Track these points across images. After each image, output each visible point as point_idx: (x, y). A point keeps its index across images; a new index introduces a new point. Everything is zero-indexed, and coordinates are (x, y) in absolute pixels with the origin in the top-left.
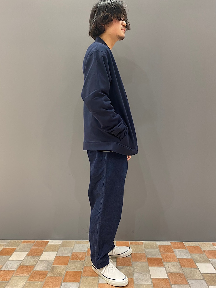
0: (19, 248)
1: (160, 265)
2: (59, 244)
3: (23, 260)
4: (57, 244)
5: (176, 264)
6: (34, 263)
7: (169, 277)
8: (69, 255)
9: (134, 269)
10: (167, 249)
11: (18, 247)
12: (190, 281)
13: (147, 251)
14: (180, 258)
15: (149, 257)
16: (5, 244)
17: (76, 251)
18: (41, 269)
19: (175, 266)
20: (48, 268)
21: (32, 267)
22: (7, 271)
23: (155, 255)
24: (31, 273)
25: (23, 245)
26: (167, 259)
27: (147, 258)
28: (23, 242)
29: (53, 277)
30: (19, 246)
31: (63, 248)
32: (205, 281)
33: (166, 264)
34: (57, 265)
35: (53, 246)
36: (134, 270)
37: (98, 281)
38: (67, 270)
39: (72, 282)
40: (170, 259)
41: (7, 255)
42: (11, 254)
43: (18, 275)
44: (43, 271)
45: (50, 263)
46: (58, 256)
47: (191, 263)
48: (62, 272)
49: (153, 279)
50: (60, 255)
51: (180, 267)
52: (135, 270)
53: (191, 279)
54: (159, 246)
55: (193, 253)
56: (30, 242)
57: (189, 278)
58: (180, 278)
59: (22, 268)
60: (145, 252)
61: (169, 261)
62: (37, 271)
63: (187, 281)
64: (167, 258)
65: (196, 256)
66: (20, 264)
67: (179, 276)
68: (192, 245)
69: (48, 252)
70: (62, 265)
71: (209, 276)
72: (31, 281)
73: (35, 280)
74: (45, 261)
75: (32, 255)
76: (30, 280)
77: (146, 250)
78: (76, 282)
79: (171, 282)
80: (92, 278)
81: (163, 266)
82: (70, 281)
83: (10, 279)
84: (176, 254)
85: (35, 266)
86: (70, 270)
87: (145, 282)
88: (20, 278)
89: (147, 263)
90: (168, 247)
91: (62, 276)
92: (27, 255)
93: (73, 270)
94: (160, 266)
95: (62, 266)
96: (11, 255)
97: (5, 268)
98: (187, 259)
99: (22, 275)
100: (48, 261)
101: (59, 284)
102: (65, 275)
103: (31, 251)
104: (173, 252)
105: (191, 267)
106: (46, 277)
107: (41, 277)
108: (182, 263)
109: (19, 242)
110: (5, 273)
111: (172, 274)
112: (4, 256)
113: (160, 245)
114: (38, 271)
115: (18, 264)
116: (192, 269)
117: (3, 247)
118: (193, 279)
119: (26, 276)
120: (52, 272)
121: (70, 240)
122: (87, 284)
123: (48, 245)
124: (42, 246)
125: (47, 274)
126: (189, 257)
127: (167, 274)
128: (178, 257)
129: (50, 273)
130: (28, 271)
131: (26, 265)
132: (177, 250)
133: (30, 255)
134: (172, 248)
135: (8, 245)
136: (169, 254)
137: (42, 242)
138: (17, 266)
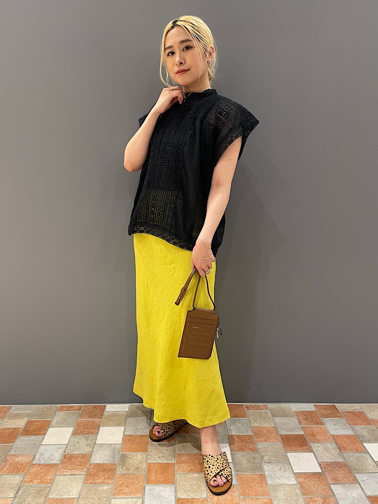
0: (54, 421)
1: (304, 448)
2: (125, 411)
3: (68, 443)
4: (121, 411)
5: (331, 446)
6: (88, 449)
7: (324, 470)
8: (147, 432)
9: (262, 457)
10: (310, 417)
11: (53, 418)
12: (357, 476)
13: (277, 422)
14: (336, 433)
15: (284, 433)
16: (30, 414)
18: (103, 459)
19: (331, 450)
20: (114, 458)
21: (86, 457)
22: (44, 465)
23: (293, 430)
24: (86, 467)
25: (60, 415)
26: (314, 437)
27: (281, 435)
28: (61, 409)
29: (128, 475)
30: (54, 416)
31: (132, 419)
33: (314, 446)
34: (129, 452)
35: (114, 415)
36: (262, 459)
38: (149, 462)
39: (161, 483)
40: (319, 437)
41: (37, 435)
42: (43, 432)
43: (65, 473)
44: (108, 465)
45: (116, 448)
46: (126, 435)
47: (355, 443)
48: (140, 466)
49: (298, 475)
50: (130, 432)
51: (338, 450)
52: (265, 459)
53: (360, 473)
54: (296, 412)
55: (356, 425)
56: (74, 409)
57: (356, 470)
58: (342, 472)
59: (69, 460)
60: (275, 424)
61: (318, 441)
62: (96, 464)
63: (354, 477)
64: (313, 435)
65: (361, 430)
66: (65, 452)
67: (340, 467)
68: (350, 410)
69: (108, 426)
70: (138, 452)
72: (91, 483)
73: (96, 481)
74: (106, 446)
75: (81, 433)
76: (89, 481)
77: (275, 421)
78: (168, 483)
79: (329, 480)
80: (194, 475)
81: (310, 450)
82: (158, 482)
83: (53, 480)
84: (328, 427)
85: (91, 456)
86: (154, 462)
87: (285, 481)
88: (69, 479)
89: (282, 445)
90: (311, 413)
91: (143, 472)
92: (73, 434)
93: (159, 461)
94: (305, 451)
95: (137, 454)
96: (44, 434)
97: (40, 459)
98: (347, 436)
99: (73, 472)
100: (111, 444)
101: (141, 488)
102: (146, 470)
103: (78, 425)
104: (322, 424)
105: (357, 451)
106: (116, 476)
107: (106, 475)
108: (341, 443)
109: (54, 408)
110: (41, 469)
111: (328, 465)
112: (34, 437)
113: (297, 410)
114: (99, 465)
115: (61, 451)
116: (359, 454)
117: (26, 418)
118: (364, 473)
119: (79, 475)
120: (123, 466)
122: (188, 486)
123: (105, 413)
124: (95, 416)
125: (115, 470)
126: (350, 433)
127: (320, 465)
128: (332, 433)
129: (121, 468)
130: (80, 465)
131: (74, 453)
132: (326, 419)
133: (78, 434)
134: (318, 415)
135: (36, 415)
136: (315, 428)
137: (95, 408)
138: (60, 454)
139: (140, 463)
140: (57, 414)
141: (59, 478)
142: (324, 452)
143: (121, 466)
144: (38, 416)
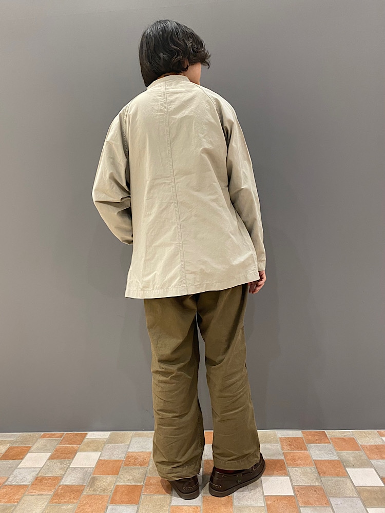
0: (35, 447)
1: (281, 472)
2: (105, 439)
3: (43, 467)
4: (101, 439)
5: (309, 470)
6: (61, 472)
7: (297, 493)
8: (122, 456)
10: (295, 444)
11: (33, 445)
12: (333, 501)
14: (318, 458)
16: (12, 440)
17: (134, 451)
18: (72, 481)
19: (309, 474)
20: (84, 480)
21: (57, 479)
22: (15, 486)
24: (55, 489)
25: (42, 441)
26: (294, 462)
28: (43, 437)
29: (93, 496)
30: (35, 442)
31: (110, 445)
32: (361, 499)
33: (292, 470)
34: (100, 475)
35: (93, 441)
37: (171, 503)
38: (117, 484)
39: (125, 503)
40: (299, 462)
41: (15, 459)
42: (21, 457)
43: (33, 494)
44: (76, 486)
45: (88, 471)
46: (101, 460)
47: (338, 468)
48: (108, 488)
49: (267, 498)
50: (106, 457)
51: (316, 475)
53: (335, 497)
54: (281, 438)
55: (342, 450)
56: (55, 436)
57: (332, 494)
58: (316, 496)
59: (40, 481)
61: (297, 466)
62: (65, 485)
63: (327, 500)
64: (294, 460)
65: (347, 455)
66: (38, 474)
67: (315, 491)
68: (340, 436)
69: (85, 452)
70: (109, 475)
71: (368, 491)
72: (56, 502)
73: (62, 501)
74: (79, 469)
75: (58, 457)
76: (54, 501)
78: (132, 503)
79: (300, 503)
80: (160, 496)
81: (287, 474)
82: (122, 502)
83: (20, 500)
84: (311, 452)
85: (62, 479)
86: (123, 484)
87: (253, 503)
88: (36, 499)
90: (296, 439)
91: (109, 493)
92: (49, 459)
93: (127, 484)
94: (281, 475)
95: (107, 478)
96: (22, 459)
97: (13, 481)
98: (330, 462)
99: (41, 493)
100: (84, 468)
101: (103, 507)
102: (113, 491)
103: (57, 450)
104: (306, 449)
105: (337, 475)
106: (82, 496)
107: (73, 495)
108: (321, 468)
109: (37, 436)
110: (12, 489)
111: (302, 489)
112: (11, 461)
113: (283, 437)
114: (67, 486)
115: (34, 474)
116: (339, 479)
117: (8, 445)
118: (340, 497)
119: (46, 495)
120: (91, 487)
121: (124, 432)
122: (151, 506)
123: (85, 440)
124: (74, 443)
125: (82, 491)
126: (335, 458)
127: (294, 488)
128: (314, 458)
129: (88, 489)
130: (50, 487)
131: (46, 475)
132: (311, 444)
133: (54, 458)
134: (303, 442)
135: (18, 442)
136: (298, 453)
137: (76, 435)
138: (33, 477)
139: (109, 485)
140: (38, 441)
141: (26, 498)
142: (301, 476)
143: (89, 488)
144: (20, 443)
